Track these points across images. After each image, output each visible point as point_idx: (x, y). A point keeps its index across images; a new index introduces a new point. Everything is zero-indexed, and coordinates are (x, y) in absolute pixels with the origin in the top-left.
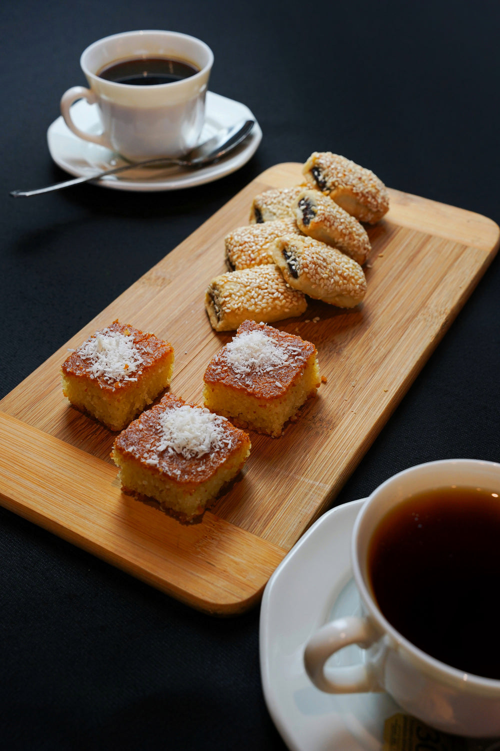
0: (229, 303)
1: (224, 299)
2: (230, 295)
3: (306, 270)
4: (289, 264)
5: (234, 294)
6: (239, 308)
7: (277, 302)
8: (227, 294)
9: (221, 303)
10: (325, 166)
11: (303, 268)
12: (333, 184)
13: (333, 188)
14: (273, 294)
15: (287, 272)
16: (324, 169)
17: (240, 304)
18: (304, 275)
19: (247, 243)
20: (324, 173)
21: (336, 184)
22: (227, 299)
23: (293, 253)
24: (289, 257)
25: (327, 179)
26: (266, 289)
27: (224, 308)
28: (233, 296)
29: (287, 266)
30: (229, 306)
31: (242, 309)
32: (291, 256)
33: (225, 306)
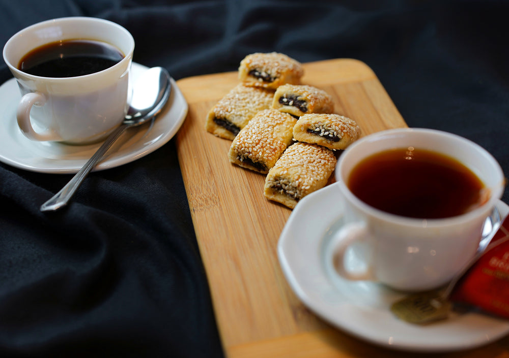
0: (304, 182)
1: (297, 182)
2: (299, 177)
3: (345, 131)
4: (324, 136)
5: (301, 174)
6: (313, 182)
7: (327, 166)
8: (296, 177)
9: (297, 185)
10: (261, 65)
11: (342, 131)
12: (278, 73)
13: (279, 75)
14: (320, 162)
15: (324, 142)
16: (261, 68)
17: (312, 179)
18: (346, 135)
19: (260, 140)
20: (264, 69)
21: (279, 71)
22: (300, 180)
23: (320, 127)
24: (320, 132)
25: (269, 72)
26: (314, 161)
27: (303, 188)
28: (301, 176)
29: (323, 139)
30: (305, 184)
31: (315, 182)
32: (320, 130)
33: (302, 185)
